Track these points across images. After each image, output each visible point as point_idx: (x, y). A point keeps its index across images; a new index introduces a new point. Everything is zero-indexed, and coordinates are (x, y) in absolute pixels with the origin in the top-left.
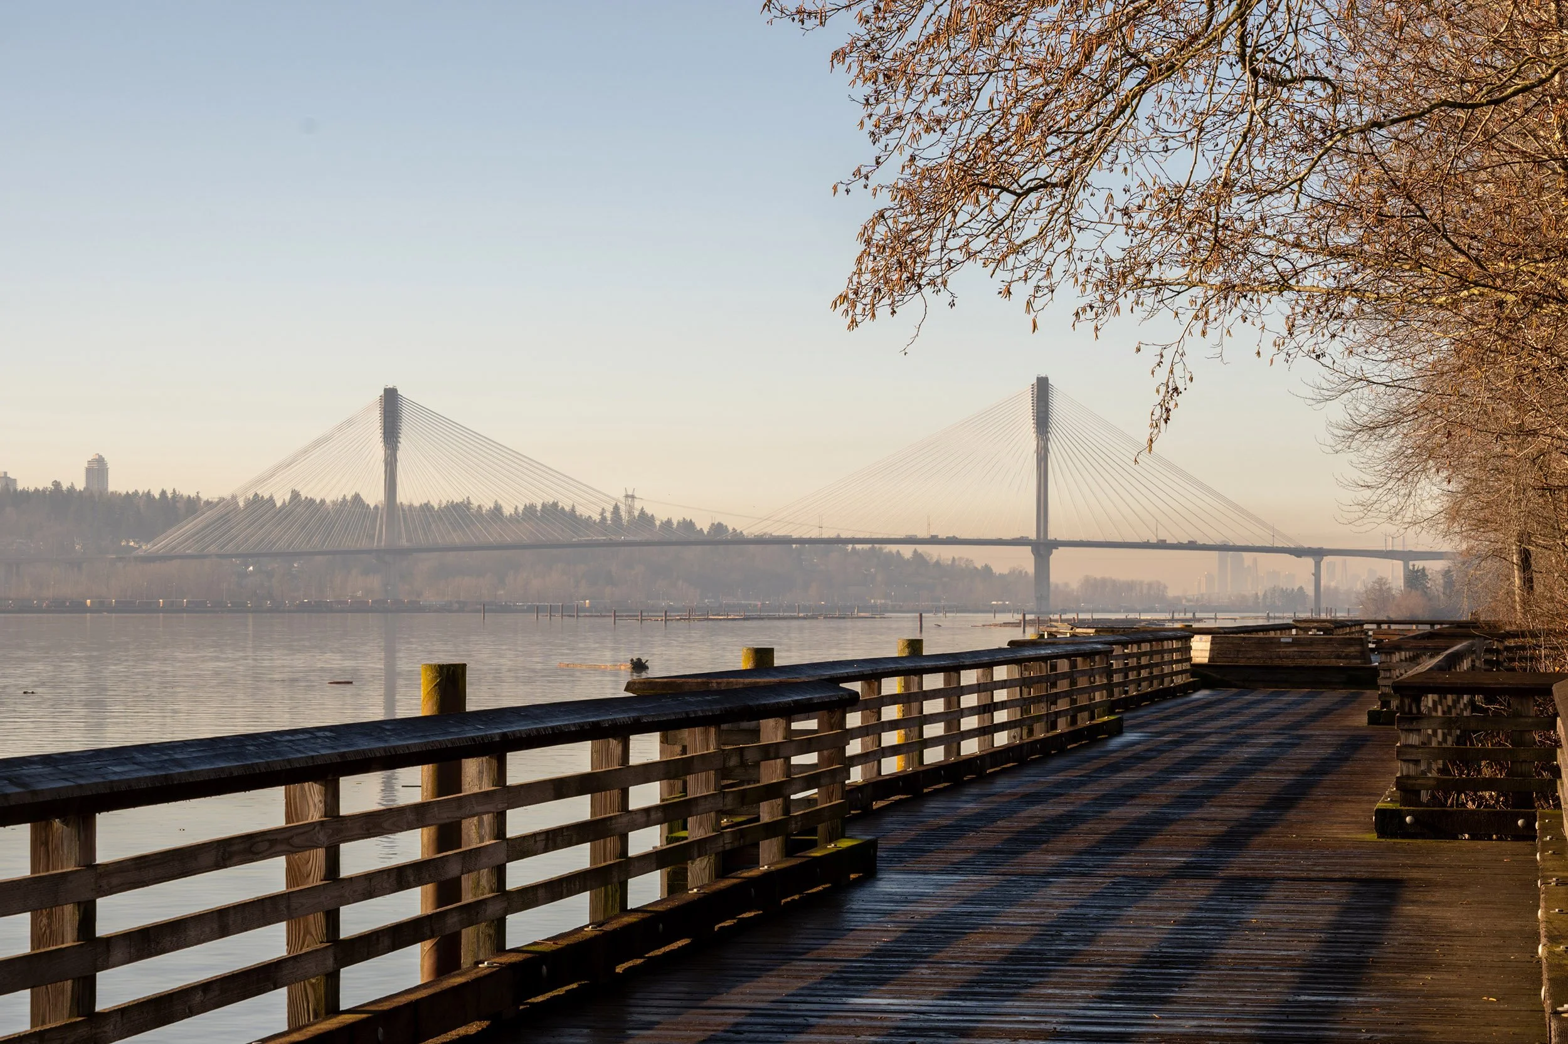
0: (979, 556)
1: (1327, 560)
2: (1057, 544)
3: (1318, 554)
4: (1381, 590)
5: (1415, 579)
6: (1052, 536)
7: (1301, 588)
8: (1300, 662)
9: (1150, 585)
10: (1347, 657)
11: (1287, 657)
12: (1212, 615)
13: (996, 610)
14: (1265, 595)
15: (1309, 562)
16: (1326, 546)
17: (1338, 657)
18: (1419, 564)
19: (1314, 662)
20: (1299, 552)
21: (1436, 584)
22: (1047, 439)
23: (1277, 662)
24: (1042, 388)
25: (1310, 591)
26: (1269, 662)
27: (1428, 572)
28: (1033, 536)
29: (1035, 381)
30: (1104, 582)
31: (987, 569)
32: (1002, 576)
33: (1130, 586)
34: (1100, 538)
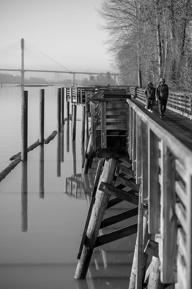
0: (10, 73)
1: (76, 74)
2: (25, 71)
3: (74, 73)
4: (86, 80)
5: (92, 78)
6: (25, 69)
7: (71, 80)
8: (114, 94)
9: (43, 79)
10: (123, 93)
11: (111, 93)
12: (55, 84)
13: (14, 83)
14: (64, 81)
15: (72, 75)
16: (75, 72)
17: (121, 93)
18: (93, 75)
19: (117, 94)
20: (70, 73)
21: (96, 79)
22: (23, 51)
23: (110, 94)
24: (23, 41)
25: (72, 80)
26: (108, 94)
27: (94, 77)
28: (21, 69)
29: (21, 39)
30: (34, 78)
31: (12, 75)
32: (15, 77)
33: (39, 79)
34: (34, 70)
